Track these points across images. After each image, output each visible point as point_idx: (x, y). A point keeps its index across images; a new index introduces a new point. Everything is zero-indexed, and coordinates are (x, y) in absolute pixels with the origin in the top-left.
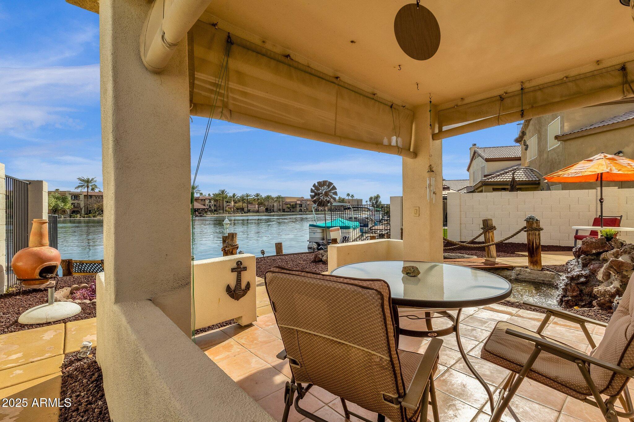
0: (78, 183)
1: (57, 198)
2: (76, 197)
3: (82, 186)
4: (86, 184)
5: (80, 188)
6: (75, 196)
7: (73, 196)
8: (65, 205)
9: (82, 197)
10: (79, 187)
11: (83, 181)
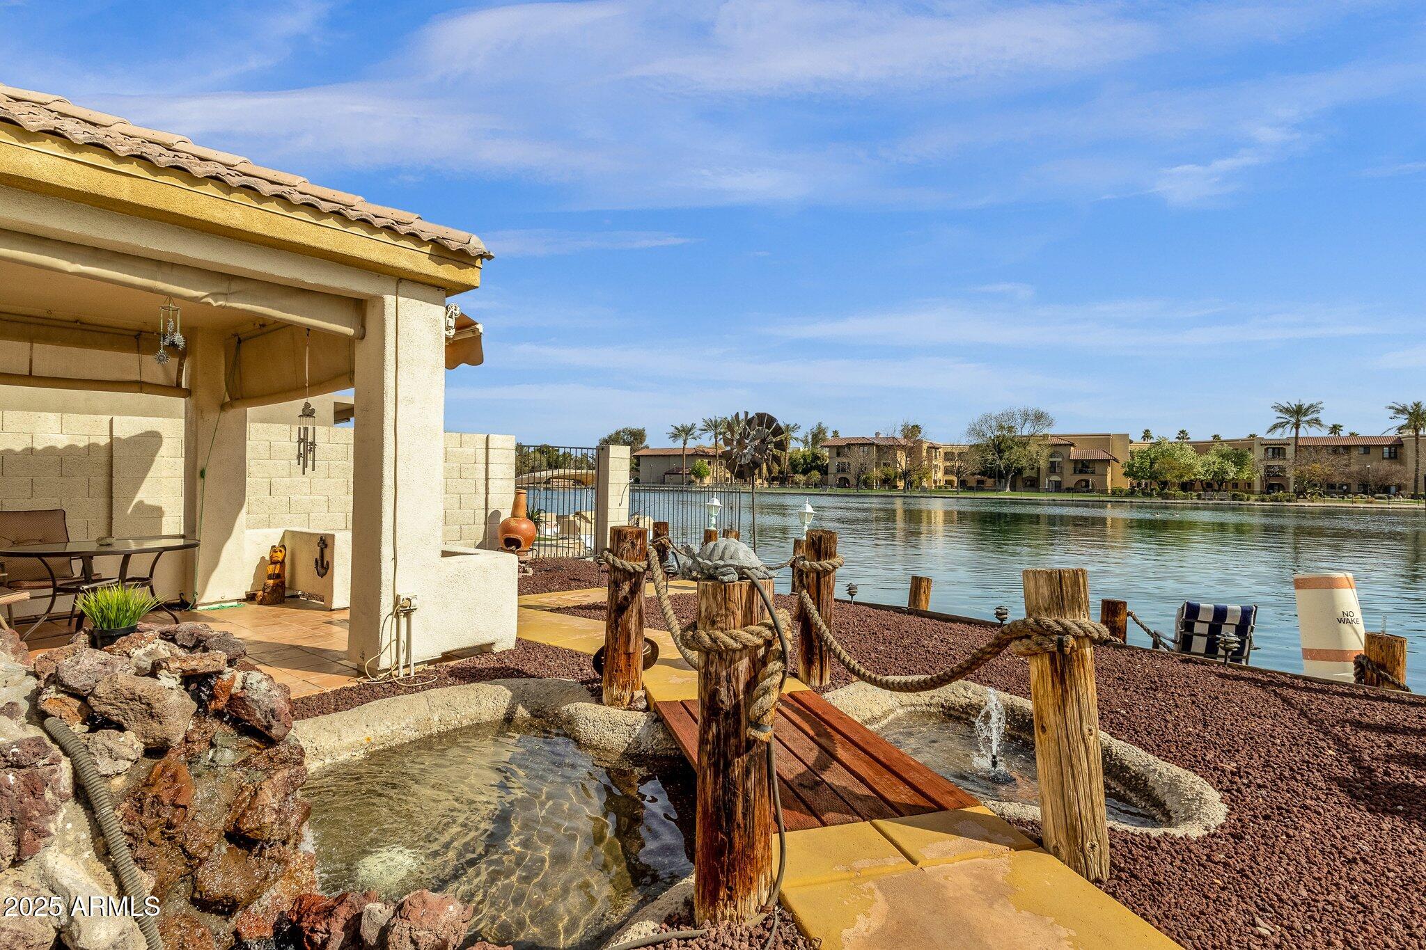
0: (1274, 417)
1: (1224, 456)
2: (1276, 451)
3: (1282, 425)
4: (1293, 420)
5: (1280, 430)
6: (1274, 449)
7: (1270, 450)
8: (1240, 470)
9: (1290, 451)
10: (1275, 427)
11: (1287, 411)
